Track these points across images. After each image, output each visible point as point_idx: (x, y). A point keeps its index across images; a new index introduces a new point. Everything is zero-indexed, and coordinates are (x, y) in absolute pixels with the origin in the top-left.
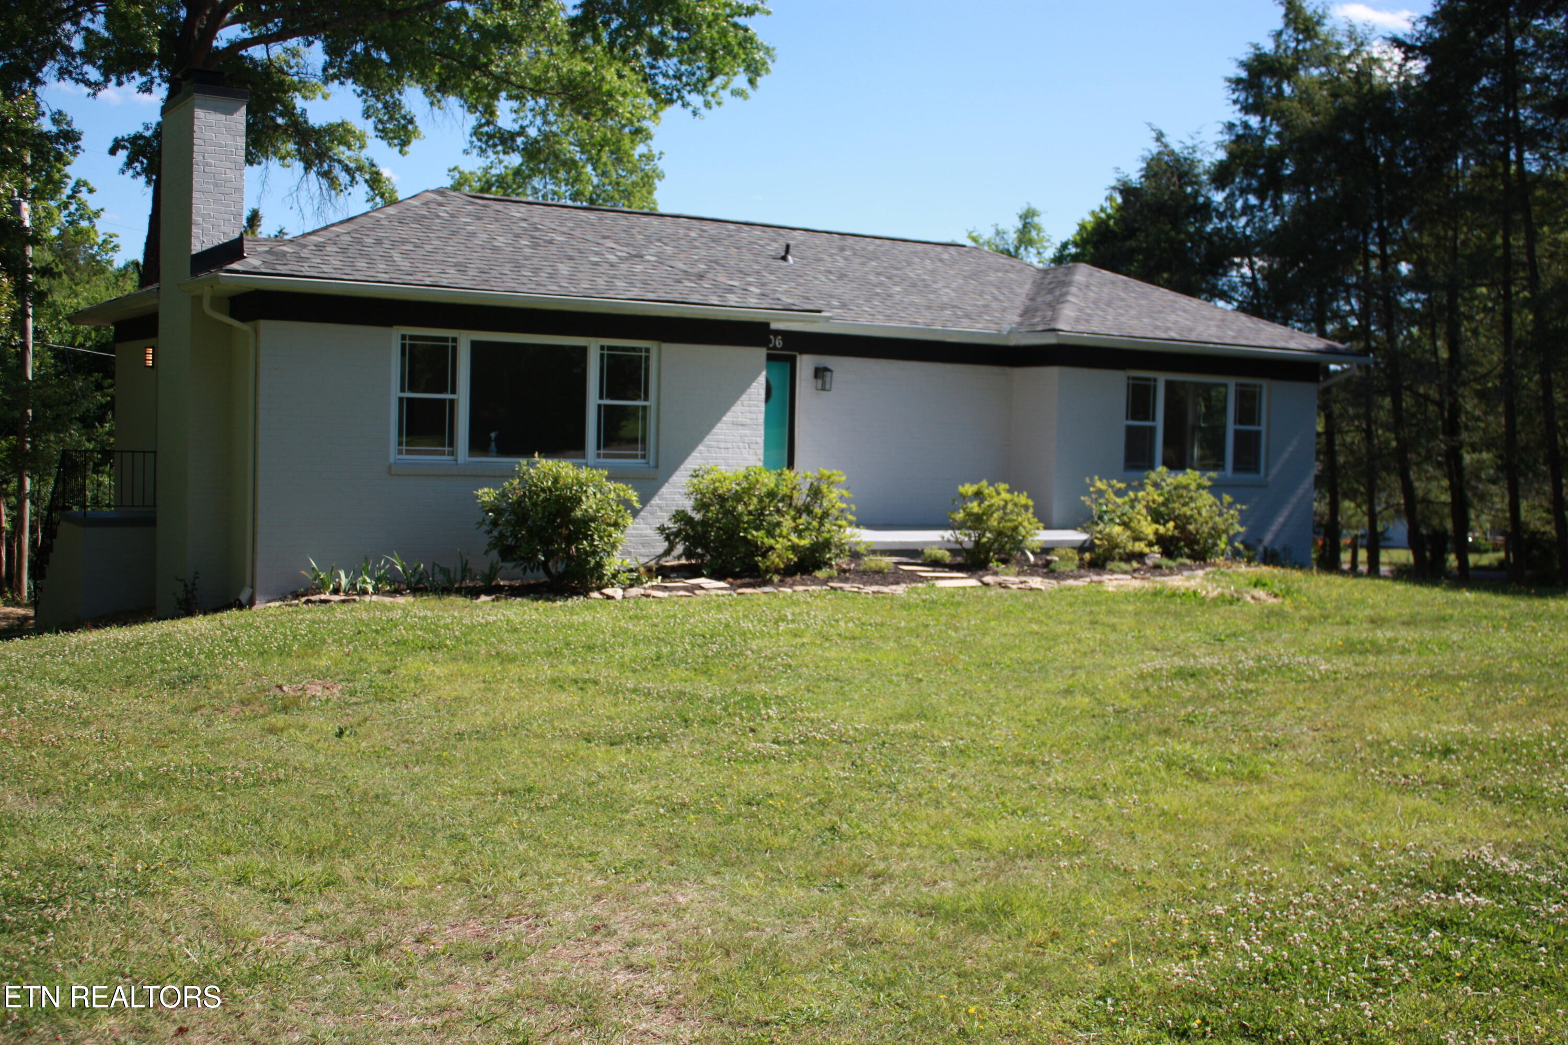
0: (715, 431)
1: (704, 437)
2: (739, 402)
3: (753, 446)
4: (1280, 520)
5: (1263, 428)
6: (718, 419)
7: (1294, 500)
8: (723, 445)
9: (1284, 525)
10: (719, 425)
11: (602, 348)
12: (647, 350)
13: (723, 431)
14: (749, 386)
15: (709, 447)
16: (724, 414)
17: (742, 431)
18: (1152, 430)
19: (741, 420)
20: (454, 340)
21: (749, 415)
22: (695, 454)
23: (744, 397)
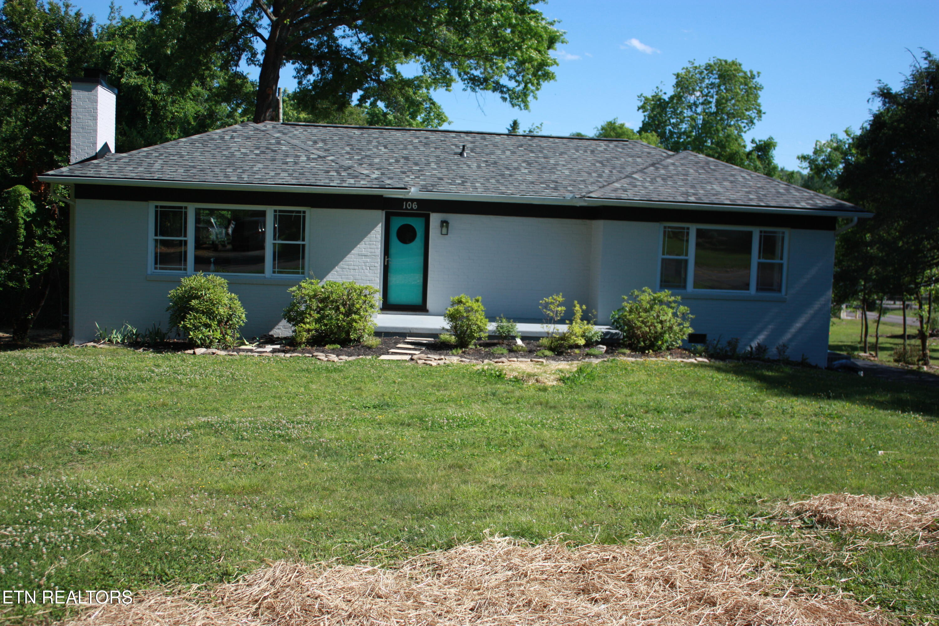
0: (347, 259)
1: (339, 262)
2: (363, 242)
3: (372, 268)
4: (798, 325)
5: (785, 261)
6: (349, 252)
7: (810, 312)
8: (352, 267)
9: (801, 330)
10: (349, 256)
11: (275, 211)
12: (304, 212)
13: (352, 258)
14: (369, 232)
15: (343, 268)
16: (353, 249)
17: (364, 259)
18: (686, 261)
19: (364, 252)
20: (186, 208)
21: (369, 250)
22: (333, 272)
23: (366, 239)
